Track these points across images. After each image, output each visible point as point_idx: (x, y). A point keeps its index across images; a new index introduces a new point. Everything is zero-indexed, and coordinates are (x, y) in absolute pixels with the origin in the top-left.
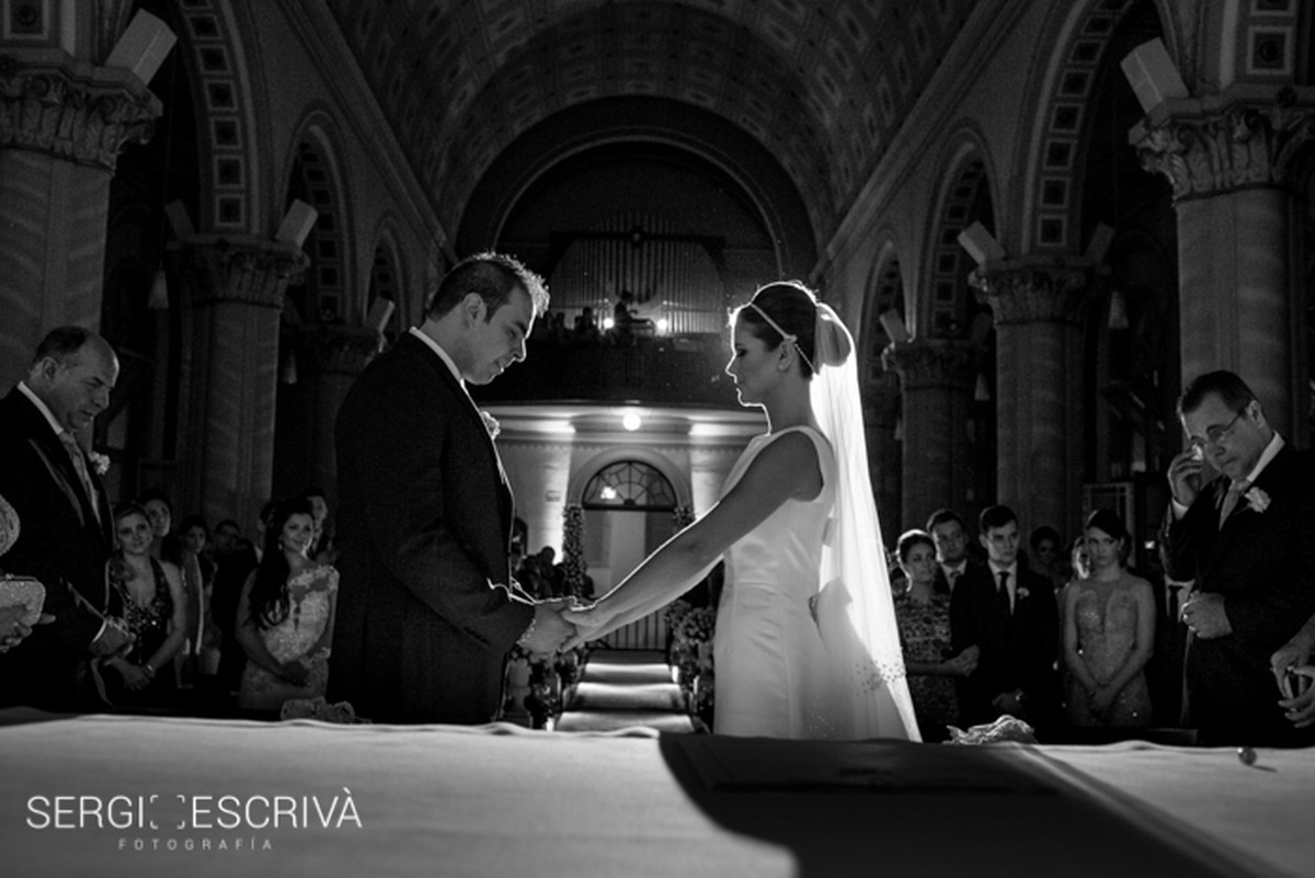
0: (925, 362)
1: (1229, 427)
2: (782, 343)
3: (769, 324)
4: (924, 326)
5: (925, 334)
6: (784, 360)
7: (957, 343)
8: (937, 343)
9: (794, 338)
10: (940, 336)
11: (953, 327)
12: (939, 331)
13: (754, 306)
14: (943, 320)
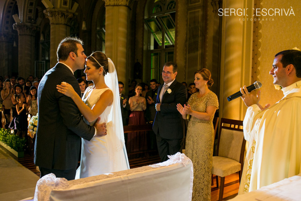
0: (25, 28)
1: (170, 73)
2: (100, 68)
3: (97, 63)
4: (25, 19)
5: (25, 21)
6: (100, 72)
7: (33, 25)
8: (29, 24)
9: (103, 67)
10: (29, 22)
11: (33, 20)
12: (29, 21)
13: (92, 57)
14: (30, 18)
